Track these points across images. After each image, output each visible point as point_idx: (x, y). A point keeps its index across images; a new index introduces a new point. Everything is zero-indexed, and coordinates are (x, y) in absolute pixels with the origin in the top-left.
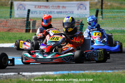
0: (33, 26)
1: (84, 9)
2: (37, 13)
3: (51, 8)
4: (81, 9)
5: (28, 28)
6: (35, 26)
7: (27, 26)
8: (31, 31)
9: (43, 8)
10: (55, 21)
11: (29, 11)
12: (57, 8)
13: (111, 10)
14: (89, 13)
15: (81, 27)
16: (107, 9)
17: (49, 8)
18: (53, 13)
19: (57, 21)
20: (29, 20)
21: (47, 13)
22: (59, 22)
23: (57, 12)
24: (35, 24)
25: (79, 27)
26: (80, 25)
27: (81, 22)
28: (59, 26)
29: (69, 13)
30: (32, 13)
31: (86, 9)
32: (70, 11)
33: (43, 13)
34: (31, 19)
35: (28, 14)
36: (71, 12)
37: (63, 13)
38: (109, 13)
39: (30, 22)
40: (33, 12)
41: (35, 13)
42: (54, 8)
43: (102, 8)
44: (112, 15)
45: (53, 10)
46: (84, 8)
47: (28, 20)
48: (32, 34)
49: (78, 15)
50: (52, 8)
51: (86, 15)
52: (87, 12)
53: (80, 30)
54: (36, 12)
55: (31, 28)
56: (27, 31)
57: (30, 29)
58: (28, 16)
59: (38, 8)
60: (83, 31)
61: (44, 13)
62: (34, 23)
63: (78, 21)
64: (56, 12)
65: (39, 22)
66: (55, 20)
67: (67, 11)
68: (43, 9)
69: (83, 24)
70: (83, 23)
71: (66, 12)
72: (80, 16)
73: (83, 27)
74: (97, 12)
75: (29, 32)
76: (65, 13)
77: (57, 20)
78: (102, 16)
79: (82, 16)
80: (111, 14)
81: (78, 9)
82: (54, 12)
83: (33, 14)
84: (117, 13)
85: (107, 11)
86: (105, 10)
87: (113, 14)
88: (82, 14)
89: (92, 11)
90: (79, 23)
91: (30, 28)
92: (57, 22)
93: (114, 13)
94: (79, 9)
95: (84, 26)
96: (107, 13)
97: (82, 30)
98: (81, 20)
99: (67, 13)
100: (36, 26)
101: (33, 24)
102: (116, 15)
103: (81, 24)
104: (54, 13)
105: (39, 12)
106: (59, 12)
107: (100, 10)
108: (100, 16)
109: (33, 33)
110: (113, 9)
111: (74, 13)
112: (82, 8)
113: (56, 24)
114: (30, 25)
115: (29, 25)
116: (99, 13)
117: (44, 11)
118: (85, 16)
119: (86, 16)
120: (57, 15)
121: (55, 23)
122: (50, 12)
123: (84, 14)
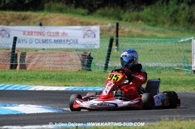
0: (20, 60)
1: (92, 37)
2: (26, 42)
3: (46, 34)
4: (89, 37)
5: (14, 63)
6: (24, 60)
7: (13, 60)
8: (18, 67)
9: (35, 35)
10: (52, 53)
11: (15, 39)
12: (54, 36)
13: (130, 39)
14: (99, 42)
15: (89, 62)
16: (124, 36)
17: (44, 35)
18: (49, 42)
19: (56, 53)
20: (16, 52)
21: (41, 42)
22: (58, 54)
23: (55, 40)
24: (25, 57)
25: (86, 62)
26: (87, 60)
27: (89, 55)
28: (58, 61)
29: (71, 41)
30: (19, 42)
31: (95, 36)
32: (73, 39)
33: (35, 41)
34: (17, 50)
35: (15, 43)
36: (74, 41)
37: (63, 42)
38: (128, 42)
39: (16, 55)
40: (21, 41)
41: (24, 42)
42: (51, 36)
43: (117, 36)
44: (132, 46)
45: (49, 38)
46: (93, 35)
47: (13, 52)
48: (19, 72)
49: (85, 45)
50: (48, 35)
51: (96, 44)
52: (97, 41)
53: (87, 65)
54: (25, 40)
55: (19, 63)
56: (13, 67)
57: (17, 65)
58: (14, 46)
59: (28, 34)
60: (92, 67)
61: (37, 41)
62: (23, 55)
63: (85, 53)
64: (53, 41)
65: (29, 54)
66: (52, 51)
67: (69, 39)
68: (34, 37)
69: (92, 58)
70: (92, 56)
71: (67, 41)
72: (87, 47)
73: (91, 61)
74: (112, 41)
75: (16, 68)
76: (65, 42)
77: (55, 51)
78: (117, 46)
79: (91, 46)
80: (131, 44)
81: (84, 37)
82: (50, 40)
83: (22, 43)
84: (138, 42)
85: (124, 40)
86: (123, 38)
87: (134, 44)
88: (90, 43)
89: (104, 39)
90: (85, 56)
91: (17, 62)
92: (55, 55)
93: (135, 42)
94: (86, 37)
95: (93, 61)
96: (125, 42)
97: (90, 66)
98: (89, 53)
99: (69, 43)
100: (26, 60)
101: (20, 57)
102: (137, 46)
103: (88, 58)
104: (51, 43)
105: (30, 40)
106: (57, 41)
107: (115, 38)
108: (114, 47)
109: (21, 70)
110: (133, 37)
111: (79, 42)
112: (90, 35)
113: (54, 58)
114: (17, 59)
115: (15, 58)
116: (114, 43)
117: (37, 39)
118: (94, 46)
119: (96, 47)
120: (55, 44)
121: (52, 57)
122: (45, 40)
123: (93, 43)
